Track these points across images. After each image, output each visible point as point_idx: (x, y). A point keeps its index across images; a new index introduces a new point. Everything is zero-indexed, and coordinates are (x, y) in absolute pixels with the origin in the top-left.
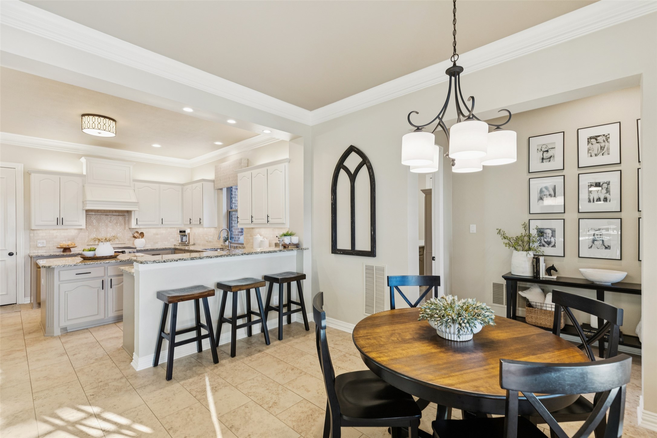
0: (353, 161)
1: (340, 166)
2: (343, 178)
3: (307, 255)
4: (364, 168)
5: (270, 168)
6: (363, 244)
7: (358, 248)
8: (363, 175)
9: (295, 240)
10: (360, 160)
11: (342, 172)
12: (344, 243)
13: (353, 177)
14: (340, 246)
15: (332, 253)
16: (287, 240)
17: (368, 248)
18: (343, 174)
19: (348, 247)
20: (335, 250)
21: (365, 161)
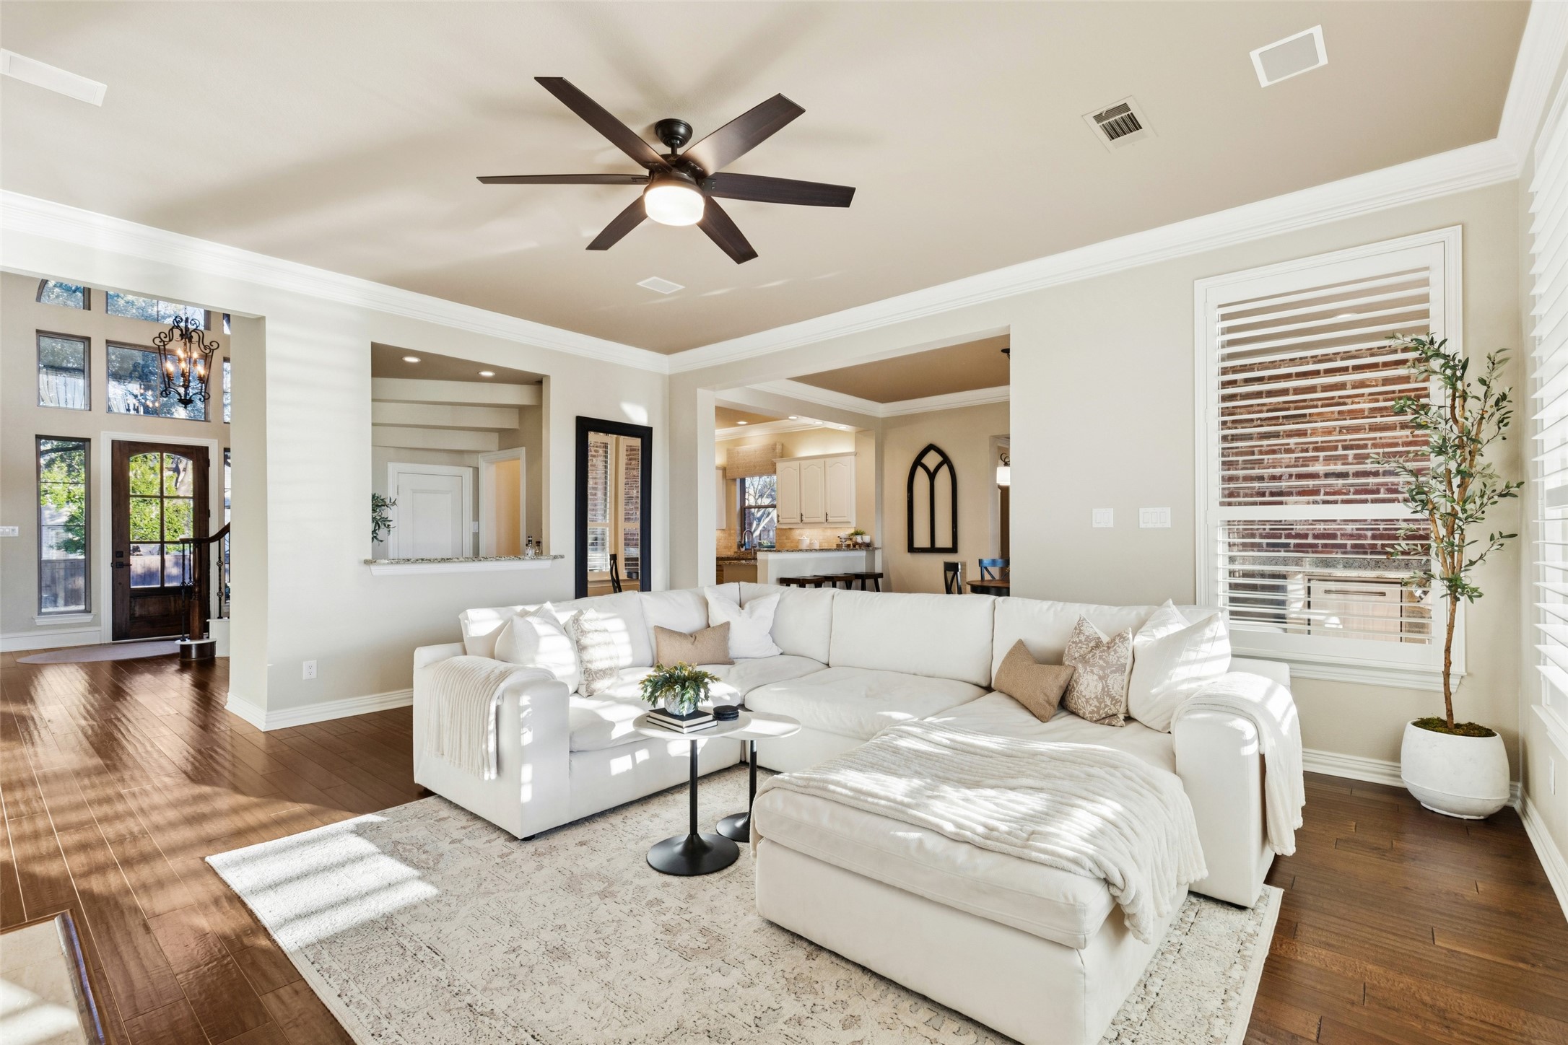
0: (932, 460)
1: (918, 462)
2: (921, 476)
3: (878, 554)
4: (945, 468)
5: (828, 460)
6: (944, 540)
7: (939, 544)
8: (944, 474)
9: (867, 539)
10: (940, 459)
11: (920, 470)
12: (922, 540)
13: (932, 476)
14: (917, 544)
15: (909, 551)
16: (859, 539)
17: (949, 544)
18: (920, 473)
19: (927, 544)
20: (912, 549)
21: (946, 460)
